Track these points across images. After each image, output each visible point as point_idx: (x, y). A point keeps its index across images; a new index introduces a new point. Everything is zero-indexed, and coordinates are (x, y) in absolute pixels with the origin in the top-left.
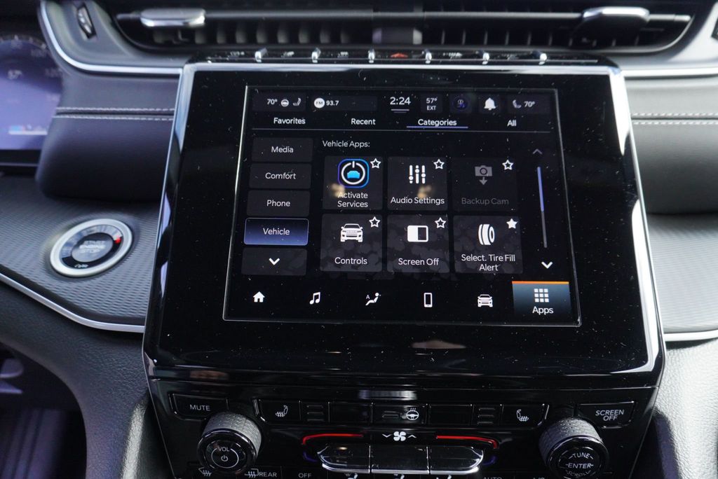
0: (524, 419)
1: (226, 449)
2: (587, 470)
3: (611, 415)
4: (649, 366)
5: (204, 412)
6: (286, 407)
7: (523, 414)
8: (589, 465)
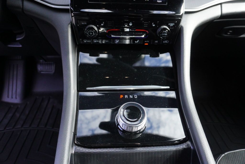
0: (154, 25)
1: (91, 31)
2: (166, 35)
3: (172, 25)
4: (181, 14)
5: (85, 24)
6: (103, 23)
7: (154, 24)
8: (166, 34)
